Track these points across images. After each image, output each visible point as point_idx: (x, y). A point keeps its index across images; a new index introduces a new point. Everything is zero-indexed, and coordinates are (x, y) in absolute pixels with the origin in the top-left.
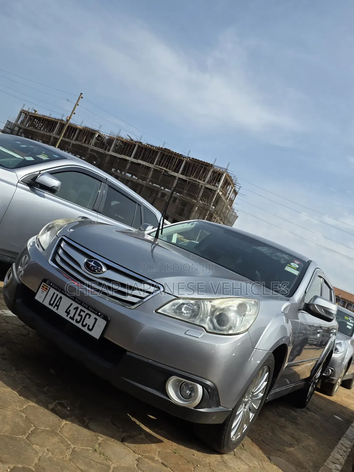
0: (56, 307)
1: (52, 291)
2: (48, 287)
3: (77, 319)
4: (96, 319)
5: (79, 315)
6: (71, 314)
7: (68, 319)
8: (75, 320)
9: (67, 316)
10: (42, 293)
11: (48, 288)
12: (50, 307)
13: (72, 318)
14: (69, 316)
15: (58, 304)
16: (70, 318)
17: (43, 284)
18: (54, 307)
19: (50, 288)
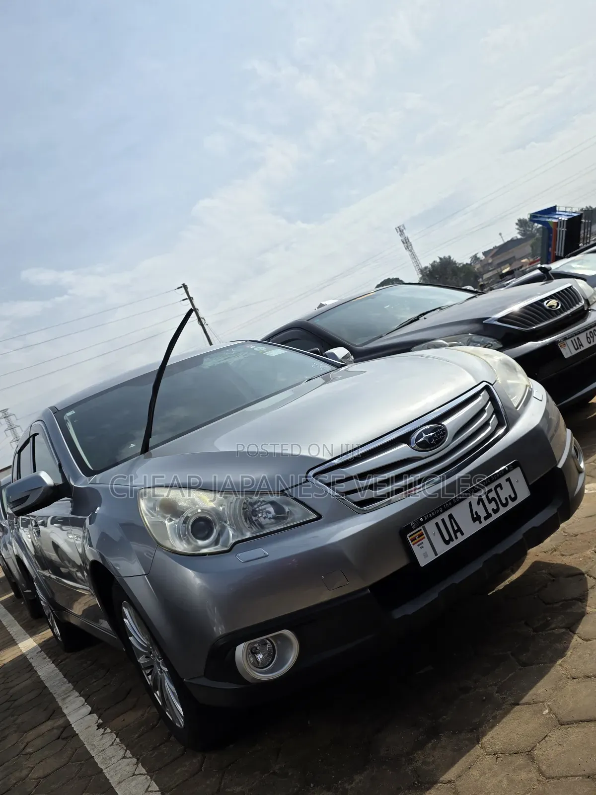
0: (459, 534)
1: (430, 527)
2: (421, 530)
3: (493, 510)
4: (508, 480)
5: (490, 502)
6: (483, 514)
7: (485, 523)
8: (492, 513)
9: (481, 522)
10: (422, 547)
11: (423, 531)
12: (453, 544)
13: (488, 516)
14: (482, 519)
15: (456, 528)
16: (486, 518)
17: (410, 537)
18: (456, 538)
19: (424, 528)
